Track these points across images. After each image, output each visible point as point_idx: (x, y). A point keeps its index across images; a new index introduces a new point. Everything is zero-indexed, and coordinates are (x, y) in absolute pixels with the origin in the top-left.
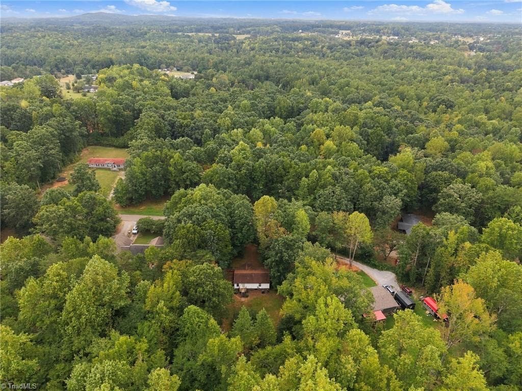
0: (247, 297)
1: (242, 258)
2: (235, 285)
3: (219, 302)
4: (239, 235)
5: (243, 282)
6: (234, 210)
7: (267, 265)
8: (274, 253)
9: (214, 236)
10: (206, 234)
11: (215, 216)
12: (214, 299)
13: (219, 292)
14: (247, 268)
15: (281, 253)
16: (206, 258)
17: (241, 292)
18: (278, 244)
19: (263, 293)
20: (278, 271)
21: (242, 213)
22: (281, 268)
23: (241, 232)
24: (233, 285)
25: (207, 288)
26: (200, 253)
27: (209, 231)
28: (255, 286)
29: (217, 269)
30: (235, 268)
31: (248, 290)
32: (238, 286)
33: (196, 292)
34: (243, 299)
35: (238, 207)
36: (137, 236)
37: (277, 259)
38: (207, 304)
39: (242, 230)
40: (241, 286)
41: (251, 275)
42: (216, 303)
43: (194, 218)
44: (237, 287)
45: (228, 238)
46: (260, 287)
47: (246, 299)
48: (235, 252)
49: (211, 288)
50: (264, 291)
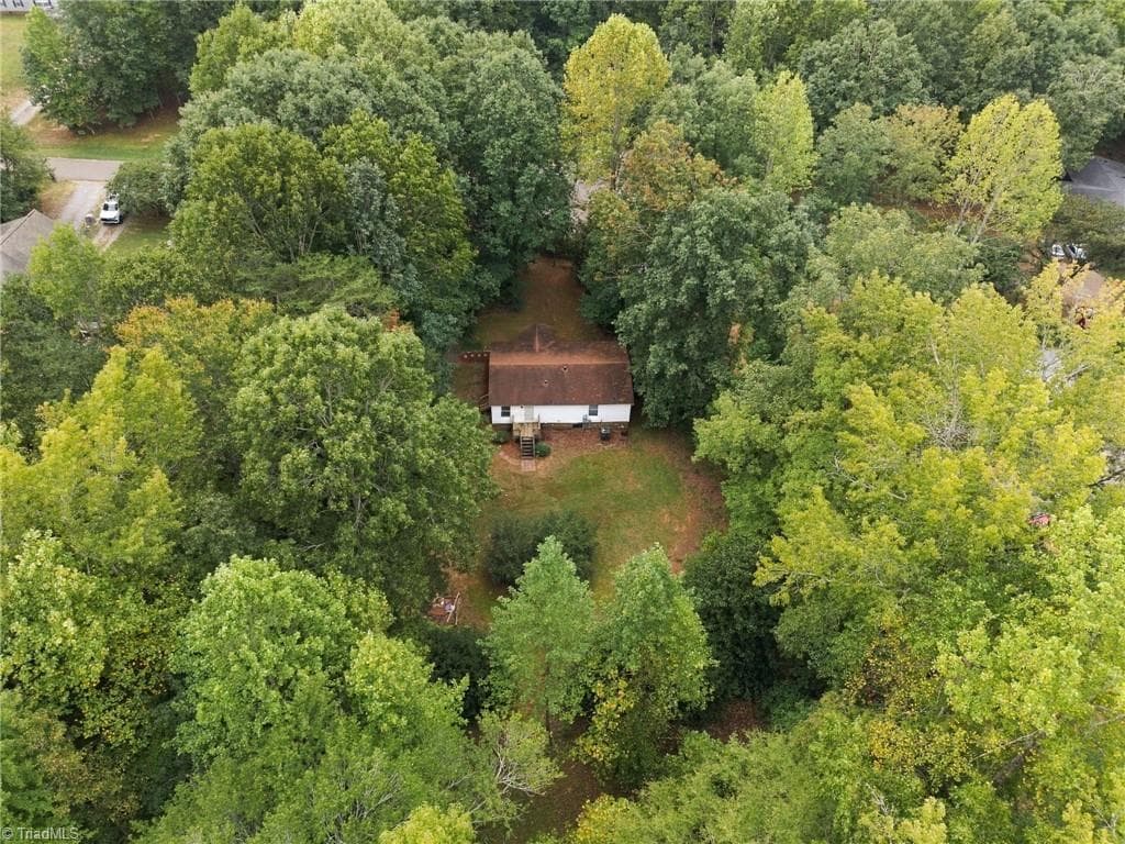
0: (544, 454)
1: (515, 310)
2: (496, 411)
3: (417, 515)
4: (504, 207)
5: (526, 401)
6: (478, 95)
7: (629, 332)
8: (664, 276)
9: (385, 192)
10: (347, 177)
11: (391, 110)
12: (389, 504)
13: (410, 464)
14: (537, 346)
15: (701, 273)
16: (351, 292)
17: (518, 440)
18: (691, 232)
19: (606, 438)
20: (679, 355)
21: (512, 106)
22: (692, 341)
23: (513, 197)
24: (489, 412)
25: (344, 449)
26: (319, 267)
27: (362, 164)
28: (573, 414)
29: (398, 338)
30: (494, 345)
31: (546, 430)
32: (506, 413)
33: (274, 471)
34: (529, 466)
35: (496, 79)
36: (118, 231)
37: (682, 299)
38: (347, 532)
39: (513, 184)
40: (518, 415)
41: (556, 374)
42: (400, 526)
43: (287, 106)
44: (505, 420)
45: (455, 207)
46: (594, 419)
47: (542, 464)
48: (490, 280)
49: (365, 444)
50: (608, 433)
